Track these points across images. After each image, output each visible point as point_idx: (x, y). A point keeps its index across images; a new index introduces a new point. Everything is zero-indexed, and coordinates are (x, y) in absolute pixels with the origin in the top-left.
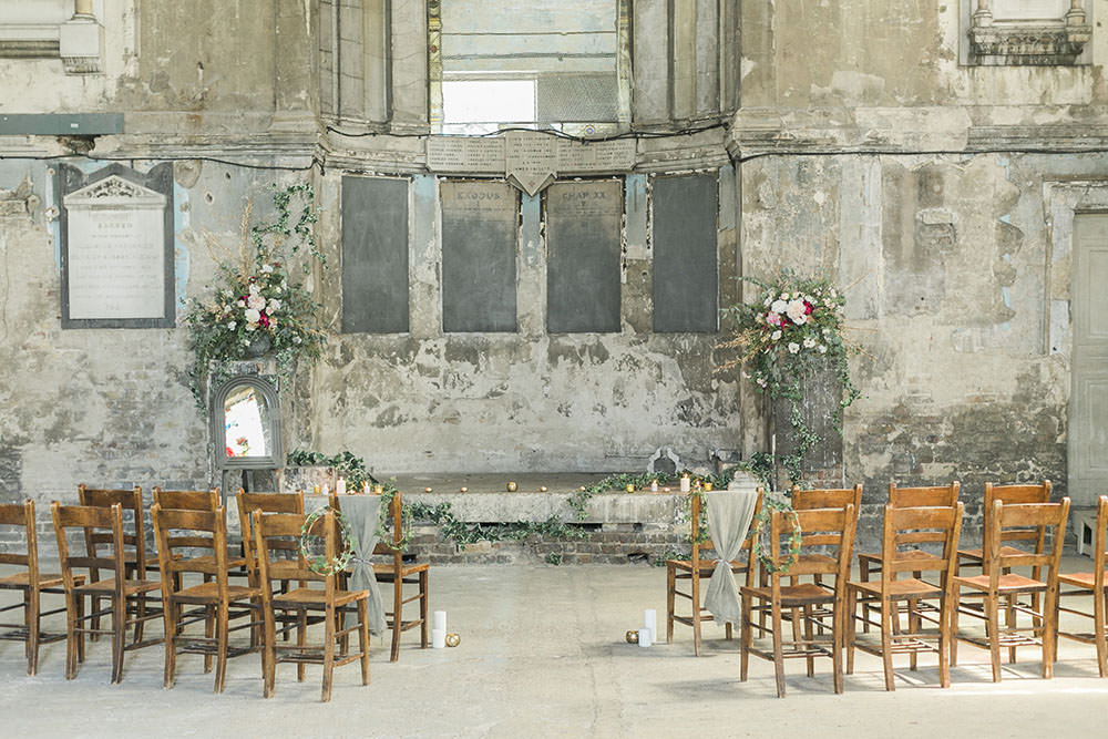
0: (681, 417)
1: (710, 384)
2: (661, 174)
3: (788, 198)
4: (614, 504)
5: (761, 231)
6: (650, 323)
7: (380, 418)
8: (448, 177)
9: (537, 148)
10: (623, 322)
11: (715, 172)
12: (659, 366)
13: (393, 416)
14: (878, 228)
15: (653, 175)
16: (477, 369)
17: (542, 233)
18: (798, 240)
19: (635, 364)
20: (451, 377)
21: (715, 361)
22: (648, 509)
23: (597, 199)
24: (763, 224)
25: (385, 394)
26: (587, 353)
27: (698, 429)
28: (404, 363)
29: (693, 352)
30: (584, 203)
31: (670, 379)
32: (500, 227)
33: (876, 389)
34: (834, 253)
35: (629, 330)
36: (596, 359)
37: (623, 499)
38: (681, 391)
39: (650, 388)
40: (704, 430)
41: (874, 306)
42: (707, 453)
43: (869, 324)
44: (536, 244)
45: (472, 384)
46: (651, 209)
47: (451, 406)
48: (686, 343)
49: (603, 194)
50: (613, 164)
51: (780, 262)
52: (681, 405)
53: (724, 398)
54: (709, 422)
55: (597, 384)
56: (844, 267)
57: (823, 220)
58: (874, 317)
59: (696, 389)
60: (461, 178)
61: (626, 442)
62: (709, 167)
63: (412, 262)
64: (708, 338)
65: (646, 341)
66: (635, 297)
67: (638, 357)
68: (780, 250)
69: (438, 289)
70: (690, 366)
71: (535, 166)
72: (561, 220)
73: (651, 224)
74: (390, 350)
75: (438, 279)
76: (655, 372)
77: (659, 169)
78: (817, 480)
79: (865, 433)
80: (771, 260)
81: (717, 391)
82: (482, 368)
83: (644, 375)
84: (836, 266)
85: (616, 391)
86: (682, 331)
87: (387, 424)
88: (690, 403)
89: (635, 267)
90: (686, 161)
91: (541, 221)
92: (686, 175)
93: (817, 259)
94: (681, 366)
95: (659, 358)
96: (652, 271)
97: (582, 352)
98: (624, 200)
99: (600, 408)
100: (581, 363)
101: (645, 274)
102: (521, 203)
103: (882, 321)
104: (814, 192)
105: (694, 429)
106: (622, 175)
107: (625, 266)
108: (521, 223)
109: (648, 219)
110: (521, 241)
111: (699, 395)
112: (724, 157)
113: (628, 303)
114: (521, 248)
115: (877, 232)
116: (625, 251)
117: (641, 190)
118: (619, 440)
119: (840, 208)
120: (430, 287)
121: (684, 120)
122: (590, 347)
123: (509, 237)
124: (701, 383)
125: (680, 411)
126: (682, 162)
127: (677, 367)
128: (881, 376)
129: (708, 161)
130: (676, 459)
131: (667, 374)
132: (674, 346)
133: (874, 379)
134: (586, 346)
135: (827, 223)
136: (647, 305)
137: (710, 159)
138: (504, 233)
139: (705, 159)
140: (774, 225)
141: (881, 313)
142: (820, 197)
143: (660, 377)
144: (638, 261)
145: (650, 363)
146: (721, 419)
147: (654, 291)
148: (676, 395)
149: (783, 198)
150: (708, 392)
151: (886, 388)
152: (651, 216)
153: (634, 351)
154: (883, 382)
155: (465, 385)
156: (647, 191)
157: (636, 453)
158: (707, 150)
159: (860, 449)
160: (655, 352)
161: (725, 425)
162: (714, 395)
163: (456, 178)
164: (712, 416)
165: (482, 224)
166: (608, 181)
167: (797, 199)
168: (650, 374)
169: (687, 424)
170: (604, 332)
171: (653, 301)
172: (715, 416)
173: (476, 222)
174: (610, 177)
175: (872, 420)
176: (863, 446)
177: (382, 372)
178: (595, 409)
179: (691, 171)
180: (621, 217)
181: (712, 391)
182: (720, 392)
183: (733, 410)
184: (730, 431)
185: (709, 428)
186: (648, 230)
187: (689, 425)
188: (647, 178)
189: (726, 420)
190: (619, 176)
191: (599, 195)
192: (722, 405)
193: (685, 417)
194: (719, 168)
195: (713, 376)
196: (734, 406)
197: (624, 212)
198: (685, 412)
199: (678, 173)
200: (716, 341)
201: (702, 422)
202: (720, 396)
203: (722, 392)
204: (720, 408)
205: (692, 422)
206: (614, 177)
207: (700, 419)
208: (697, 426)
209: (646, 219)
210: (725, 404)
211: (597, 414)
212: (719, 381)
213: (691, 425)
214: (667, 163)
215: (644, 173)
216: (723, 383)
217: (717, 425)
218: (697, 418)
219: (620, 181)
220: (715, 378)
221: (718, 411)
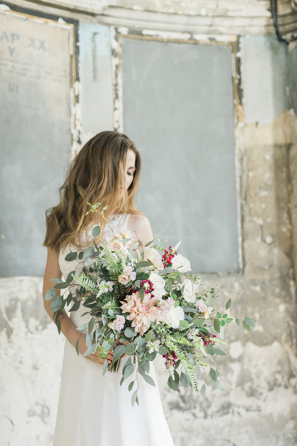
0: (176, 406)
2: (136, 33)
11: (231, 44)
15: (124, 31)
23: (33, 50)
26: (19, 312)
27: (208, 422)
30: (12, 51)
40: (221, 421)
46: (120, 82)
49: (42, 44)
53: (253, 370)
54: (226, 408)
55: (35, 368)
62: (221, 34)
73: (119, 104)
77: (137, 25)
81: (240, 359)
92: (178, 42)
97: (10, 311)
98: (77, 61)
99: (38, 410)
100: (9, 332)
105: (200, 422)
106: (75, 20)
109: (117, 97)
112: (256, 22)
117: (103, 51)
122: (24, 303)
126: (177, 19)
129: (223, 25)
134: (17, 300)
137: (227, 22)
139: (217, 21)
146: (250, 402)
152: (120, 93)
156: (114, 53)
161: (259, 410)
162: (236, 367)
164: (232, 399)
166: (51, 22)
169: (187, 415)
172: (238, 398)
174: (55, 18)
178: (31, 413)
179: (186, 37)
180: (71, 86)
181: (232, 360)
182: (246, 361)
183: (273, 386)
184: (269, 418)
185: (229, 417)
186: (116, 113)
187: (190, 416)
188: (113, 33)
189: (260, 403)
190: (68, 21)
191: (37, 44)
192: (251, 380)
193: (182, 405)
194: (239, 37)
195: (233, 338)
196: (276, 380)
197: (78, 79)
198: (182, 397)
199: (164, 35)
200: (236, 285)
201: (214, 408)
202: (245, 367)
203: (250, 360)
204: (247, 386)
205: (197, 411)
206: (61, 21)
207: (209, 406)
208: (206, 417)
209: (112, 95)
210: (258, 377)
211: (35, 420)
212: (244, 345)
213: (194, 415)
214: (153, 17)
215: (109, 25)
216: (251, 347)
217: (243, 411)
218: (204, 405)
219: (71, 27)
220: (237, 340)
221: (243, 389)
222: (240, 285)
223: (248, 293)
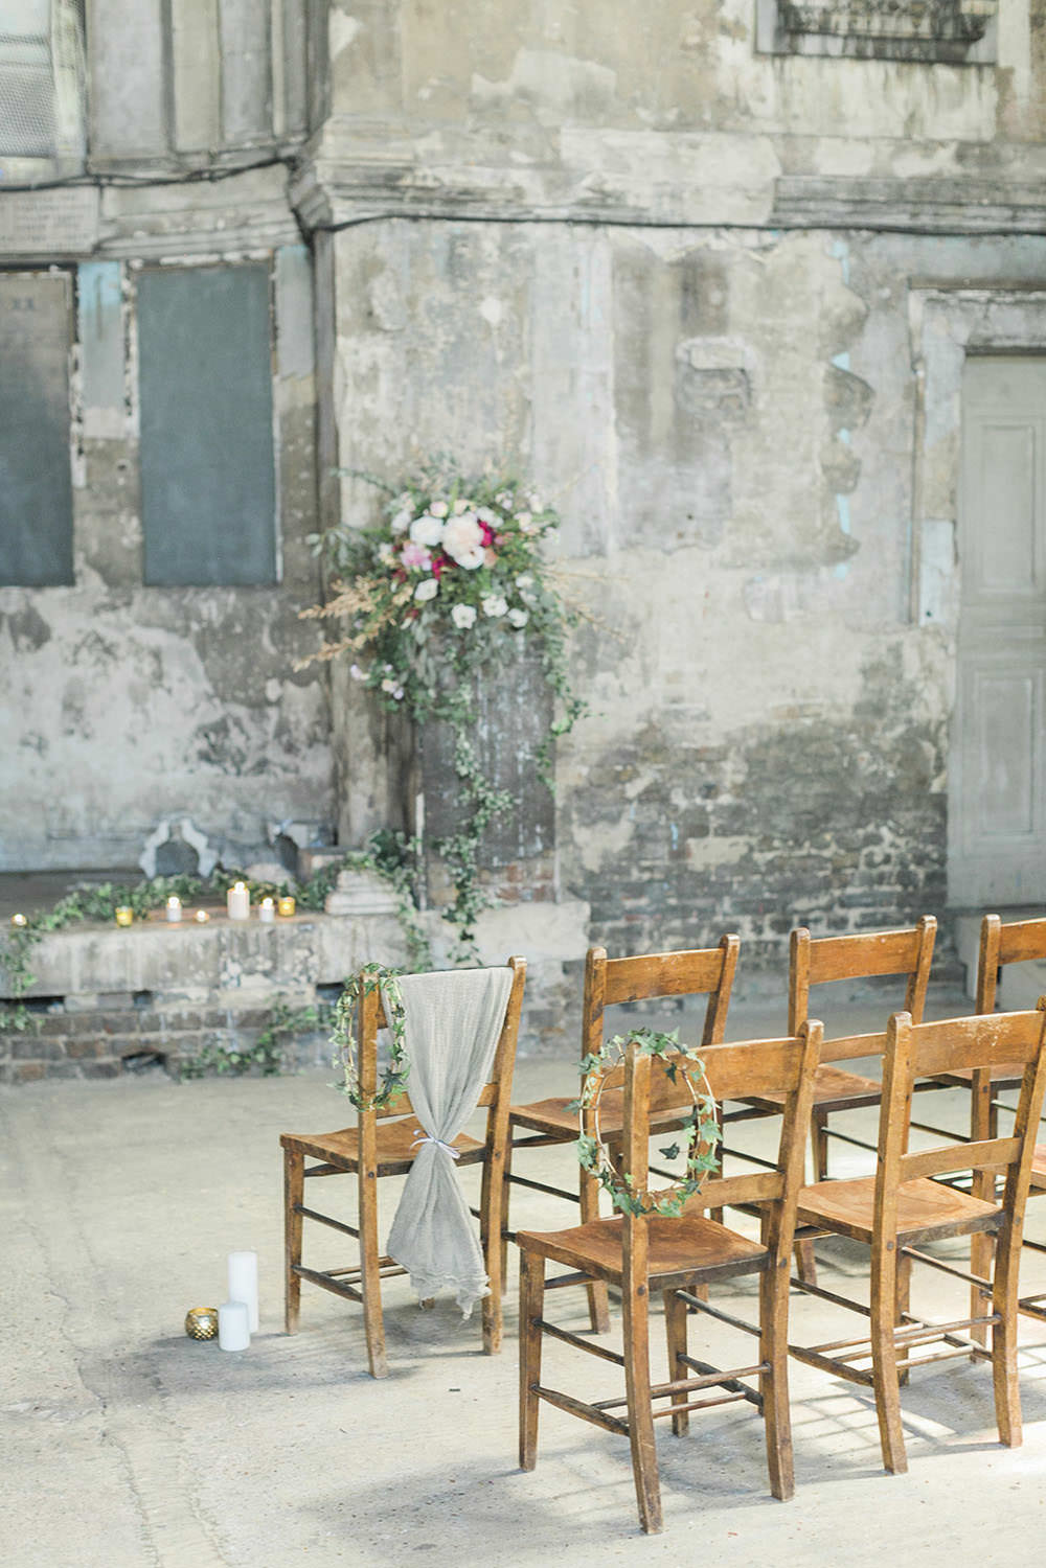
0: (205, 757)
1: (263, 690)
2: (152, 264)
3: (430, 309)
4: (91, 953)
5: (376, 377)
6: (136, 568)
10: (79, 563)
11: (267, 260)
12: (157, 655)
14: (604, 376)
15: (137, 264)
18: (449, 396)
19: (108, 650)
21: (274, 642)
22: (164, 960)
23: (18, 315)
24: (380, 363)
26: (6, 628)
27: (242, 781)
29: (227, 626)
31: (181, 680)
33: (604, 696)
34: (521, 422)
35: (92, 584)
36: (24, 641)
37: (111, 943)
38: (204, 706)
39: (137, 697)
40: (254, 782)
41: (598, 532)
42: (265, 830)
43: (588, 569)
46: (133, 334)
48: (212, 607)
49: (30, 304)
50: (51, 241)
51: (414, 440)
52: (204, 731)
53: (292, 718)
54: (262, 766)
55: (28, 692)
56: (541, 453)
57: (500, 356)
58: (600, 552)
59: (235, 700)
61: (91, 807)
62: (255, 248)
64: (258, 597)
65: (128, 604)
66: (105, 514)
67: (111, 636)
68: (416, 415)
70: (222, 653)
73: (134, 366)
76: (148, 666)
77: (150, 253)
78: (506, 885)
79: (582, 783)
80: (396, 435)
81: (278, 703)
83: (126, 671)
84: (525, 449)
85: (68, 706)
86: (202, 582)
88: (221, 728)
89: (104, 454)
90: (203, 237)
93: (489, 436)
94: (203, 655)
95: (156, 637)
96: (138, 461)
98: (76, 318)
99: (34, 741)
101: (122, 468)
103: (615, 559)
104: (481, 298)
105: (231, 780)
106: (70, 264)
107: (80, 452)
109: (128, 356)
111: (241, 711)
112: (287, 227)
113: (89, 530)
115: (604, 384)
116: (80, 420)
117: (111, 297)
118: (76, 803)
119: (531, 333)
121: (198, 153)
122: (12, 617)
124: (244, 686)
125: (202, 744)
126: (196, 238)
127: (194, 656)
128: (614, 669)
129: (253, 236)
130: (199, 842)
131: (173, 671)
132: (188, 614)
133: (601, 678)
134: (1, 615)
135: (507, 363)
136: (130, 531)
137: (256, 232)
139: (245, 232)
140: (402, 363)
141: (612, 545)
142: (492, 310)
143: (159, 676)
144: (109, 441)
145: (137, 650)
146: (287, 759)
147: (142, 503)
148: (192, 711)
149: (421, 308)
150: (259, 705)
151: (623, 694)
152: (134, 349)
153: (104, 625)
154: (616, 683)
156: (125, 298)
157: (111, 830)
158: (252, 212)
159: (575, 816)
160: (147, 624)
161: (297, 771)
162: (273, 713)
164: (269, 754)
166: (43, 275)
167: (446, 312)
168: (139, 671)
169: (215, 770)
170: (39, 584)
171: (143, 523)
172: (274, 754)
174: (45, 267)
175: (595, 758)
176: (580, 810)
178: (25, 743)
179: (214, 258)
180: (69, 350)
181: (269, 703)
182: (284, 705)
183: (312, 741)
184: (308, 782)
185: (263, 777)
186: (128, 377)
187: (220, 771)
188: (123, 270)
189: (298, 761)
190: (63, 266)
191: (23, 304)
192: (289, 731)
193: (213, 757)
194: (275, 250)
195: (270, 674)
196: (315, 734)
197: (77, 340)
198: (213, 746)
199: (188, 261)
200: (274, 604)
201: (248, 765)
202: (285, 714)
203: (290, 705)
204: (285, 738)
205: (228, 765)
206: (54, 268)
207: (243, 759)
208: (239, 773)
209: (122, 354)
210: (297, 729)
211: (30, 752)
212: (281, 684)
213: (226, 771)
214: (165, 240)
215: (117, 260)
216: (291, 688)
217: (279, 771)
218: (238, 758)
219: (67, 275)
220: (274, 676)
221: (280, 743)
222: (280, 602)
223: (287, 614)
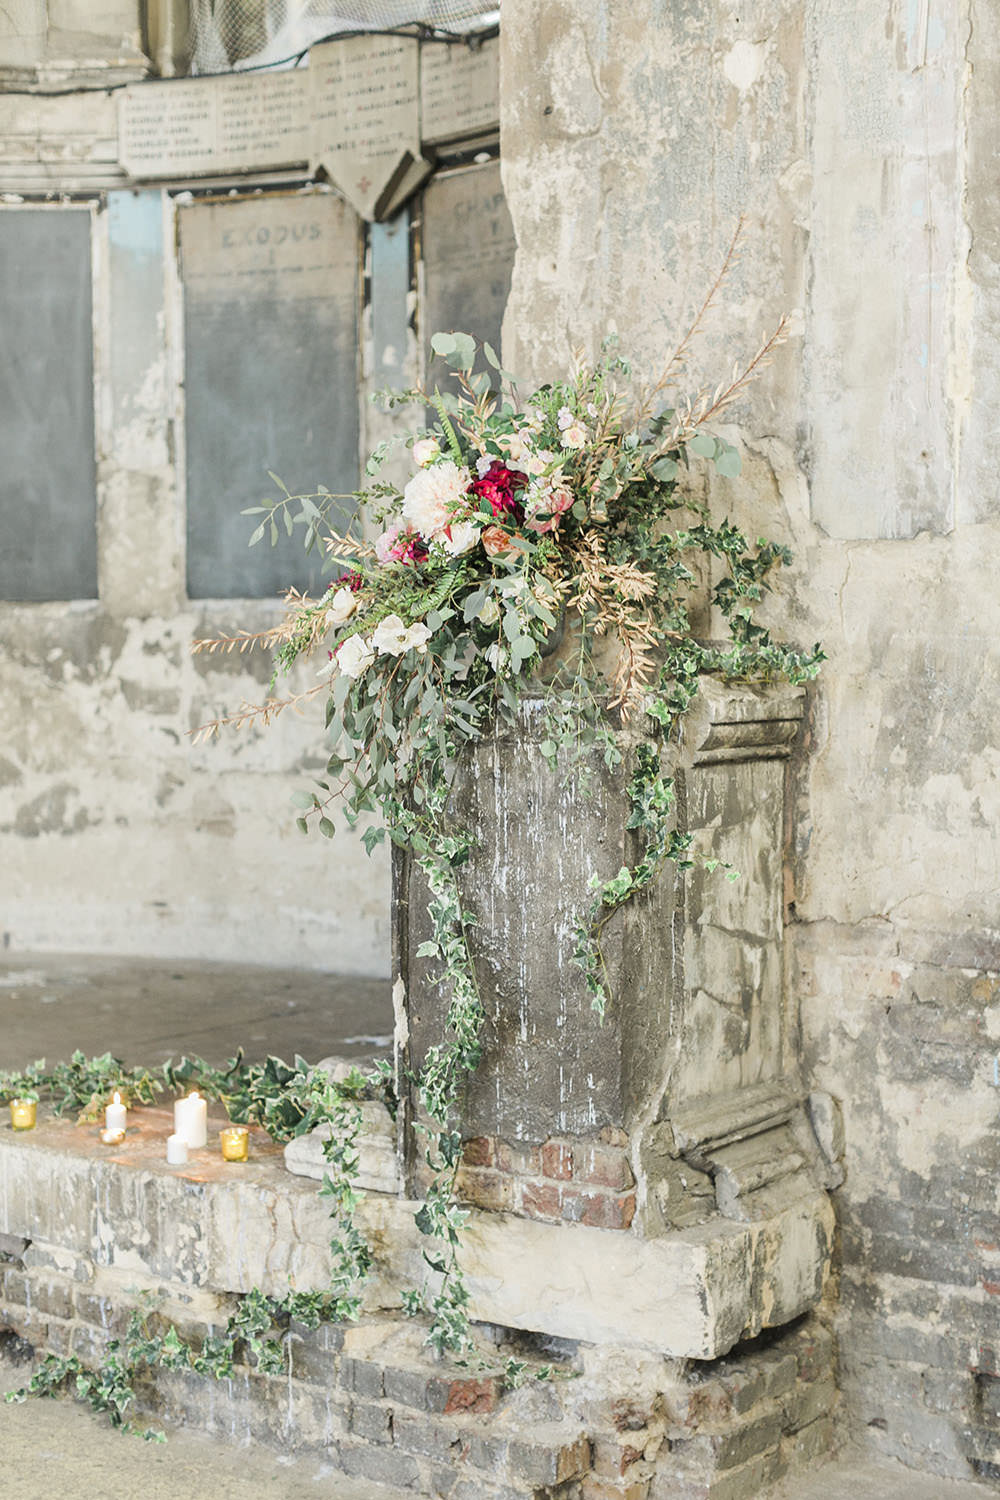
3: (639, 84)
5: (556, 223)
7: (26, 813)
8: (195, 193)
9: (375, 81)
13: (62, 809)
14: (949, 158)
16: (272, 695)
17: (413, 325)
18: (669, 242)
20: (208, 715)
24: (562, 195)
25: (39, 754)
28: (85, 678)
30: (495, 225)
32: (323, 314)
33: (941, 823)
34: (789, 277)
41: (931, 487)
43: (919, 557)
44: (401, 354)
45: (258, 736)
47: (212, 789)
51: (612, 327)
56: (825, 334)
57: (755, 150)
58: (931, 527)
60: (226, 191)
63: (104, 418)
68: (615, 285)
69: (173, 488)
71: (370, 133)
72: (452, 281)
74: (44, 646)
75: (172, 461)
79: (900, 995)
80: (584, 326)
82: (284, 694)
84: (796, 328)
87: (48, 827)
91: (412, 288)
93: (735, 309)
102: (367, 245)
103: (967, 543)
104: (724, 46)
108: (367, 298)
110: (368, 347)
114: (368, 367)
115: (948, 179)
119: (810, 96)
120: (154, 483)
123: (342, 341)
128: (961, 769)
133: (937, 785)
135: (766, 163)
138: (331, 331)
140: (593, 193)
141: (959, 511)
142: (743, 65)
149: (624, 88)
151: (979, 821)
154: (965, 799)
155: (243, 737)
159: (882, 1059)
163: (217, 192)
165: (281, 310)
167: (667, 82)
173: (267, 307)
175: (924, 947)
176: (892, 1048)
177: (26, 702)
